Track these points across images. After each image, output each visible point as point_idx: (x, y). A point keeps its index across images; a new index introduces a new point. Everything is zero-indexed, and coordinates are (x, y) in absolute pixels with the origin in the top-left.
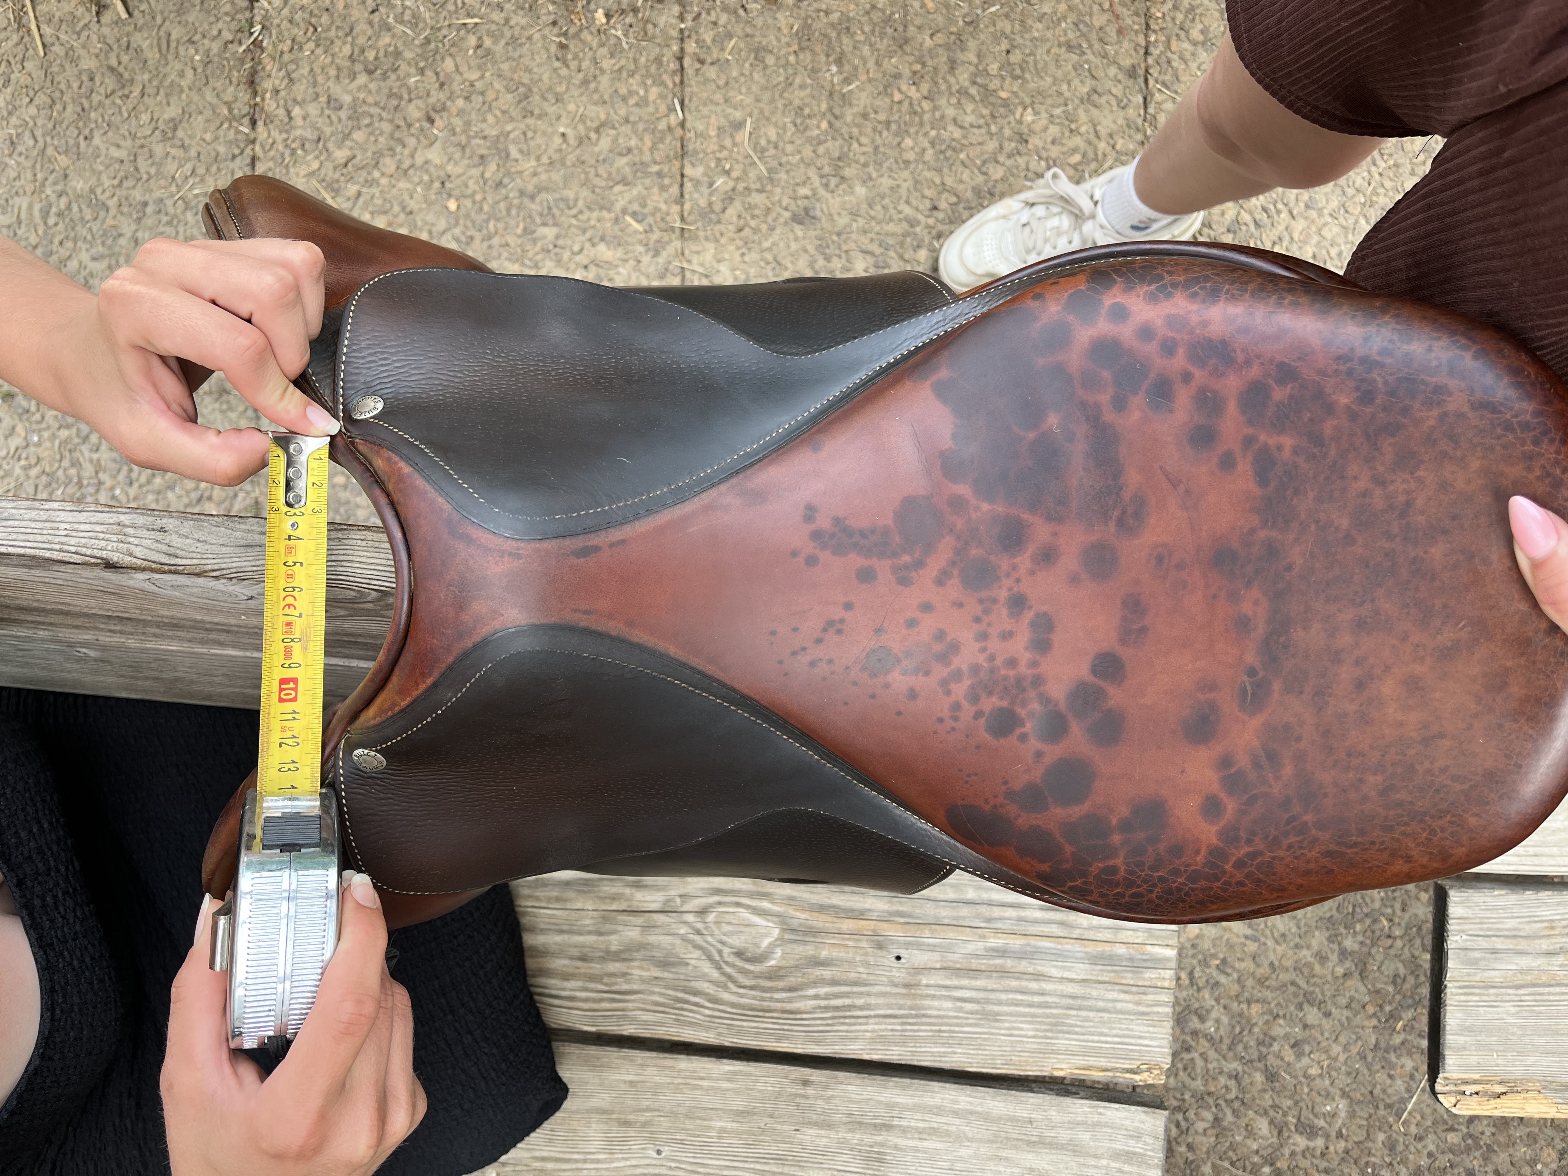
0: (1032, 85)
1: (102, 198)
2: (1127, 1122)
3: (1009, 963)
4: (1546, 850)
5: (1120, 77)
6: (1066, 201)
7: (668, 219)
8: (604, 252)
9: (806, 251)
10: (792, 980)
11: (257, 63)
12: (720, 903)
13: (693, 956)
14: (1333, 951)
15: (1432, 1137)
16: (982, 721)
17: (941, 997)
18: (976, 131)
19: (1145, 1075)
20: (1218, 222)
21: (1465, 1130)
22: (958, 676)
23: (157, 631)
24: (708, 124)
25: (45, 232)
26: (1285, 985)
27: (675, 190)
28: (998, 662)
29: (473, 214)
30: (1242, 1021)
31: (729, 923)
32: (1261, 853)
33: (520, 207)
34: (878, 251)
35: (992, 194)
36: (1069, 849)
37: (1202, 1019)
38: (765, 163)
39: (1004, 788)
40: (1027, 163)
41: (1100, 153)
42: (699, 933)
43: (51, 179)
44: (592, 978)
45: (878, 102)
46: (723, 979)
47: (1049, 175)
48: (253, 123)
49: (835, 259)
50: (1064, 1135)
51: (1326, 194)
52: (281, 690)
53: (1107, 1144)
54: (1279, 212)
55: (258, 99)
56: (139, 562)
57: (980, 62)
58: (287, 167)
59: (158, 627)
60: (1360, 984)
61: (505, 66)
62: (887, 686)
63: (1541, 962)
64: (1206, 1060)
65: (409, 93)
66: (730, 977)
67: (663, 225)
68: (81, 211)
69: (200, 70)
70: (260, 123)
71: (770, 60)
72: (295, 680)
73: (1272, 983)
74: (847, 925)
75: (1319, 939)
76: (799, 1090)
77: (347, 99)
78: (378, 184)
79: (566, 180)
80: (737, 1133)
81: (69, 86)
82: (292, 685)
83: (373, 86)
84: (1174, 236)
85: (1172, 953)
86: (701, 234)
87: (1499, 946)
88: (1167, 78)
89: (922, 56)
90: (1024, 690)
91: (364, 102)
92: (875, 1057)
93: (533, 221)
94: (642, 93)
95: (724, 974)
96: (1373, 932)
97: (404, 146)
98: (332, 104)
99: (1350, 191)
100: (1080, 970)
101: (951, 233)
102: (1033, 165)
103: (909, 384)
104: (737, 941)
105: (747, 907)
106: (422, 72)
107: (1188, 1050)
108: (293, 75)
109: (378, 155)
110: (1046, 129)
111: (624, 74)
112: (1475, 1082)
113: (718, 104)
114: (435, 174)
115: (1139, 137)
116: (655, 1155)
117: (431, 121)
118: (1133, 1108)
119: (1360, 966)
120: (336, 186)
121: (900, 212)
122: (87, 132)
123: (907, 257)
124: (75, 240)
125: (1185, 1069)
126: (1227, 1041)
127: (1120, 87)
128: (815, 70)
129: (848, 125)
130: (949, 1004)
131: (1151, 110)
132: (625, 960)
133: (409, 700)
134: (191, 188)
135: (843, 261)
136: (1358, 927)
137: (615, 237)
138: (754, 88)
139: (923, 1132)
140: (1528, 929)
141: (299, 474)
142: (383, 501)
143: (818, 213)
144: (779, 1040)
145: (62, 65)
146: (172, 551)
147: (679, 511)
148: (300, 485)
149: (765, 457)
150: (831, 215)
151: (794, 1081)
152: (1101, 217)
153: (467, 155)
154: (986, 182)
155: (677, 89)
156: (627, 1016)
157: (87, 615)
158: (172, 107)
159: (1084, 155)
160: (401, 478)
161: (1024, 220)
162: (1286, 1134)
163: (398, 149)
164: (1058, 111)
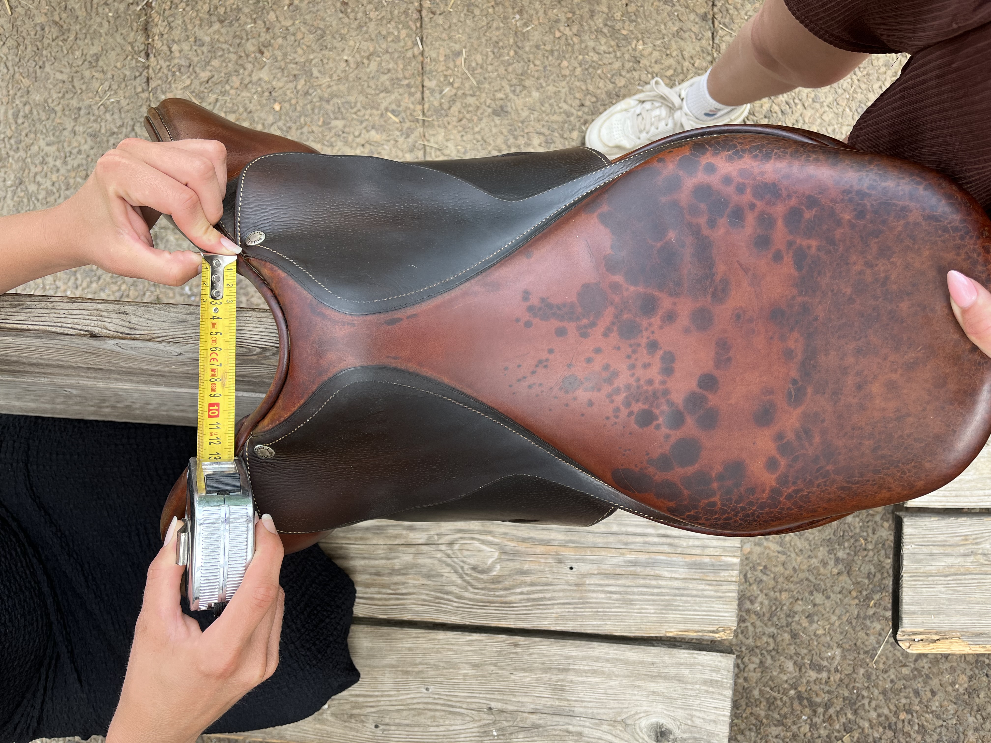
0: (642, 26)
1: (52, 105)
2: (711, 662)
3: (639, 569)
4: (962, 493)
5: (697, 20)
6: (663, 98)
7: (415, 114)
8: (374, 135)
9: (502, 133)
10: (506, 584)
11: (149, 17)
12: (462, 538)
13: (445, 571)
14: (831, 559)
15: (892, 670)
16: (633, 418)
17: (598, 591)
18: (607, 56)
19: (721, 634)
20: (759, 112)
21: (913, 666)
22: (618, 391)
23: (118, 376)
24: (439, 53)
25: (16, 128)
26: (802, 581)
27: (418, 95)
28: (642, 382)
29: (290, 113)
30: (777, 603)
31: (468, 550)
32: (801, 490)
33: (320, 108)
34: (547, 132)
35: (618, 96)
36: (686, 493)
37: (752, 602)
38: (475, 78)
39: (646, 457)
40: (640, 76)
41: (685, 69)
42: (449, 556)
43: (19, 94)
44: (384, 586)
45: (546, 38)
46: (465, 584)
47: (653, 82)
48: (147, 55)
49: (520, 138)
50: (673, 671)
51: (825, 93)
52: (210, 410)
53: (698, 676)
54: (796, 105)
55: (150, 40)
56: (112, 333)
57: (610, 11)
58: (170, 83)
59: (119, 374)
60: (847, 579)
61: (307, 17)
62: (575, 399)
63: (959, 560)
64: (755, 627)
65: (247, 35)
66: (468, 583)
67: (411, 118)
68: (39, 114)
69: (112, 22)
70: (152, 56)
71: (477, 12)
72: (218, 404)
73: (795, 579)
74: (540, 549)
75: (822, 552)
76: (512, 649)
77: (207, 39)
78: (229, 94)
79: (350, 89)
80: (475, 677)
81: (28, 34)
82: (216, 407)
83: (223, 30)
84: (731, 120)
85: (736, 560)
86: (436, 123)
87: (935, 551)
88: (726, 20)
89: (572, 8)
90: (658, 398)
91: (218, 41)
92: (558, 628)
93: (329, 117)
94: (396, 33)
95: (465, 581)
96: (855, 547)
97: (245, 69)
98: (198, 43)
99: (840, 91)
100: (682, 572)
101: (593, 120)
102: (643, 77)
103: (583, 215)
104: (472, 561)
105: (478, 540)
106: (255, 21)
107: (744, 621)
108: (172, 24)
109: (228, 76)
110: (651, 54)
111: (385, 22)
112: (921, 633)
113: (444, 40)
114: (265, 87)
115: (709, 58)
116: (425, 691)
117: (262, 53)
118: (715, 654)
119: (848, 568)
120: (202, 95)
121: (560, 108)
122: (41, 63)
123: (565, 136)
124: (35, 133)
125: (742, 633)
126: (767, 615)
127: (697, 26)
128: (505, 18)
129: (527, 53)
130: (603, 595)
131: (716, 41)
132: (404, 574)
133: (289, 413)
134: (109, 99)
135: (526, 139)
136: (846, 544)
137: (381, 126)
138: (467, 30)
139: (587, 673)
140: (952, 541)
141: (218, 279)
142: (269, 294)
143: (509, 109)
144: (499, 620)
145: (23, 21)
146: (132, 325)
147: (448, 296)
148: (219, 285)
149: (497, 262)
150: (517, 110)
151: (509, 644)
152: (685, 108)
153: (286, 74)
154: (614, 88)
155: (418, 31)
156: (405, 609)
157: (74, 368)
158: (95, 46)
159: (675, 71)
160: (280, 280)
161: (638, 112)
162: (804, 671)
163: (241, 71)
164: (658, 42)
